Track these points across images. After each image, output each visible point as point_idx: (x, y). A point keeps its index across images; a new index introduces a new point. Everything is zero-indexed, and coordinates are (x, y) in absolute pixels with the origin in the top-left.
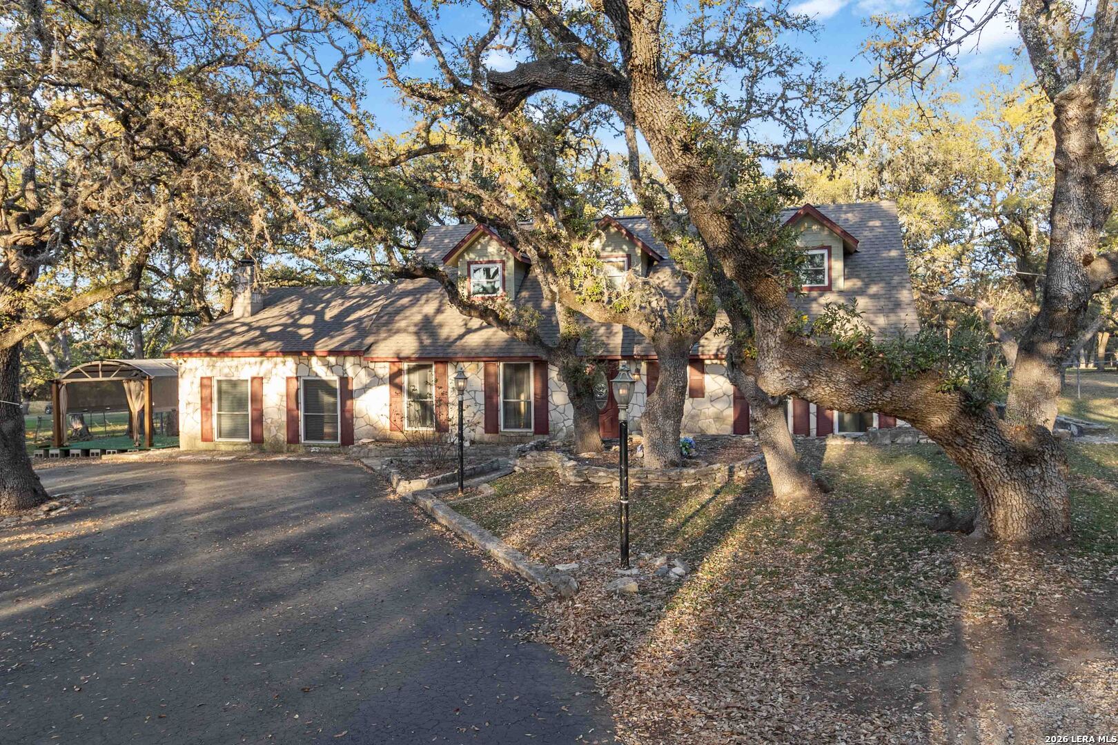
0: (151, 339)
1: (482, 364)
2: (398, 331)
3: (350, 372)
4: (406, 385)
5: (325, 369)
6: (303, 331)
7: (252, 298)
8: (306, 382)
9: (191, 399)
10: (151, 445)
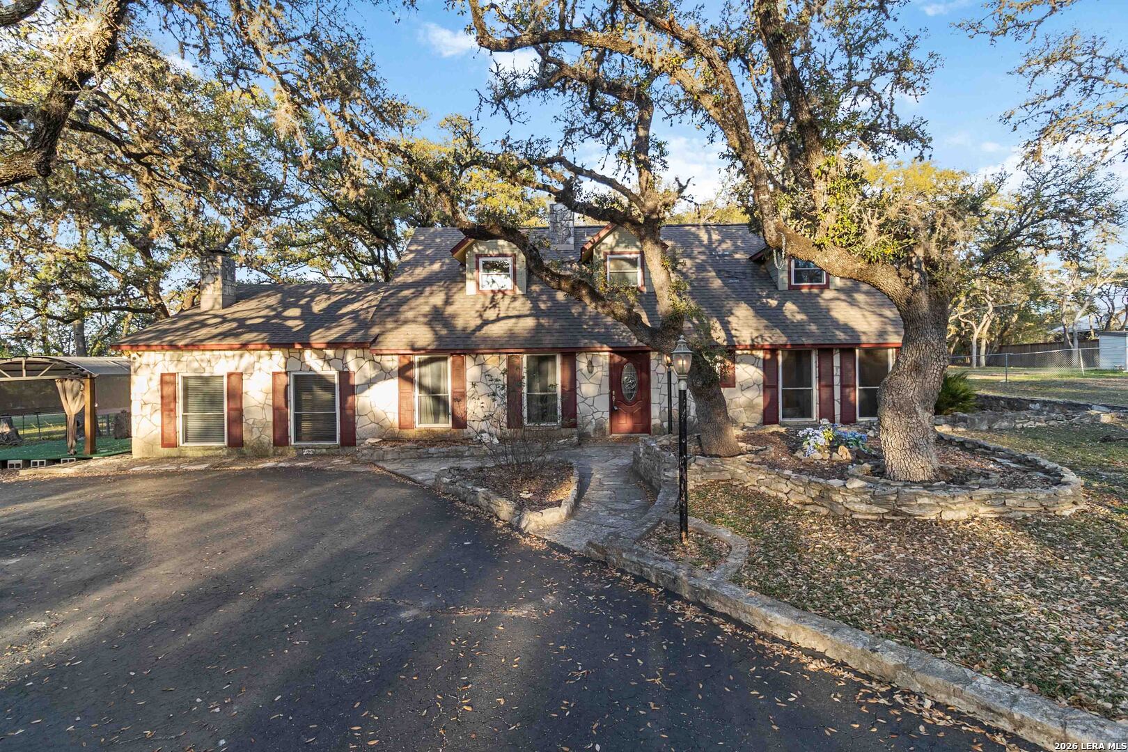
0: (96, 342)
1: (505, 356)
2: (406, 322)
3: (352, 366)
4: (417, 378)
5: (321, 362)
6: (290, 323)
7: (223, 289)
8: (296, 377)
9: (147, 398)
10: (94, 452)
